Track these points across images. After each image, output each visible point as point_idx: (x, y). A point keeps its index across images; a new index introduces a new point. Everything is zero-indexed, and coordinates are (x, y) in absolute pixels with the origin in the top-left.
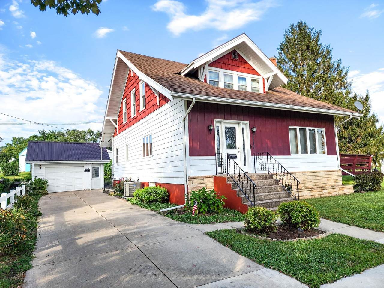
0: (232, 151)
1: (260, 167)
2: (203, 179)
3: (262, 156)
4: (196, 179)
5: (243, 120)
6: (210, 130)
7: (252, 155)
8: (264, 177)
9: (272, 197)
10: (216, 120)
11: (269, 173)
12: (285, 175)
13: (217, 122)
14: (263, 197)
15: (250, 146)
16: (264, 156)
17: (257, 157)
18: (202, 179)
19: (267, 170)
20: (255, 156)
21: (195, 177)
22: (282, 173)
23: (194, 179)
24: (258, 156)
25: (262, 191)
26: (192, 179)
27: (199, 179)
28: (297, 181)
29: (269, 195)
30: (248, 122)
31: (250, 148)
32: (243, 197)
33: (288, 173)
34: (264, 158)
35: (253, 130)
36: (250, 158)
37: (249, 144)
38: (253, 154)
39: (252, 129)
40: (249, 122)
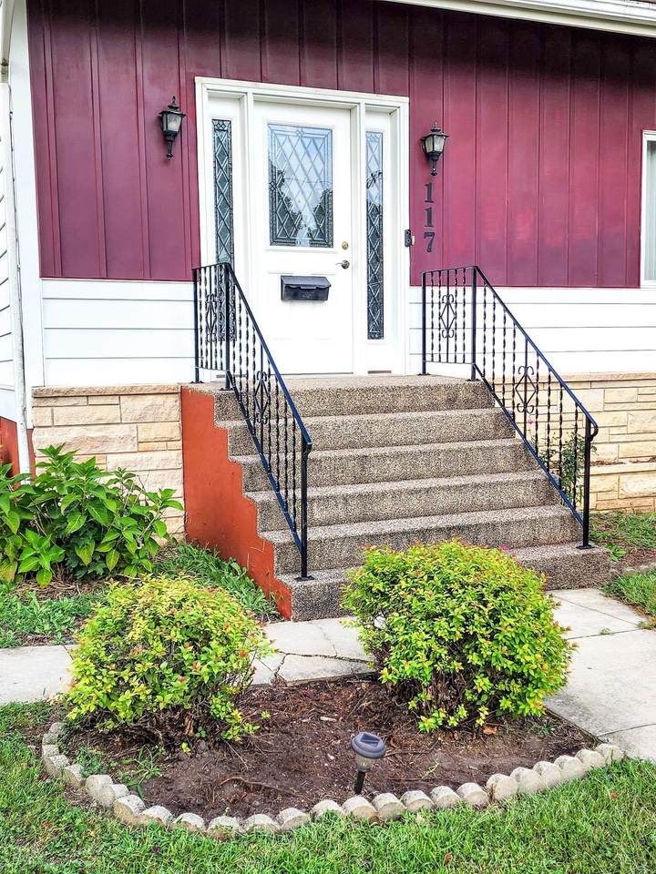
0: (304, 262)
1: (444, 341)
2: (116, 400)
3: (452, 291)
4: (73, 401)
5: (375, 90)
6: (168, 138)
7: (413, 283)
8: (442, 398)
9: (443, 500)
10: (204, 85)
11: (478, 376)
12: (537, 390)
13: (214, 96)
14: (388, 502)
15: (408, 234)
16: (460, 290)
17: (436, 293)
18: (109, 400)
19: (469, 358)
20: (428, 289)
21: (72, 390)
22: (526, 376)
23: (61, 402)
24: (436, 289)
25: (395, 468)
26: (52, 402)
27: (92, 401)
28: (589, 421)
29: (428, 491)
30: (402, 103)
31: (408, 244)
32: (263, 503)
33: (554, 379)
34: (460, 299)
35: (429, 149)
36: (401, 297)
37: (405, 224)
38: (420, 278)
39: (423, 140)
40: (408, 98)
